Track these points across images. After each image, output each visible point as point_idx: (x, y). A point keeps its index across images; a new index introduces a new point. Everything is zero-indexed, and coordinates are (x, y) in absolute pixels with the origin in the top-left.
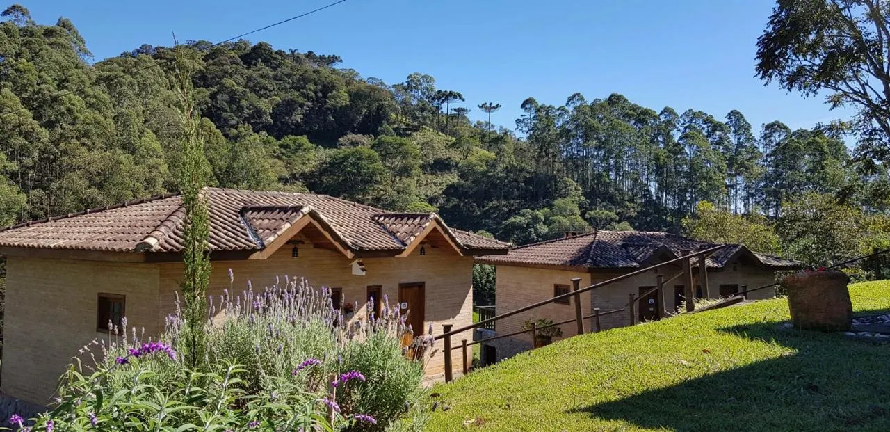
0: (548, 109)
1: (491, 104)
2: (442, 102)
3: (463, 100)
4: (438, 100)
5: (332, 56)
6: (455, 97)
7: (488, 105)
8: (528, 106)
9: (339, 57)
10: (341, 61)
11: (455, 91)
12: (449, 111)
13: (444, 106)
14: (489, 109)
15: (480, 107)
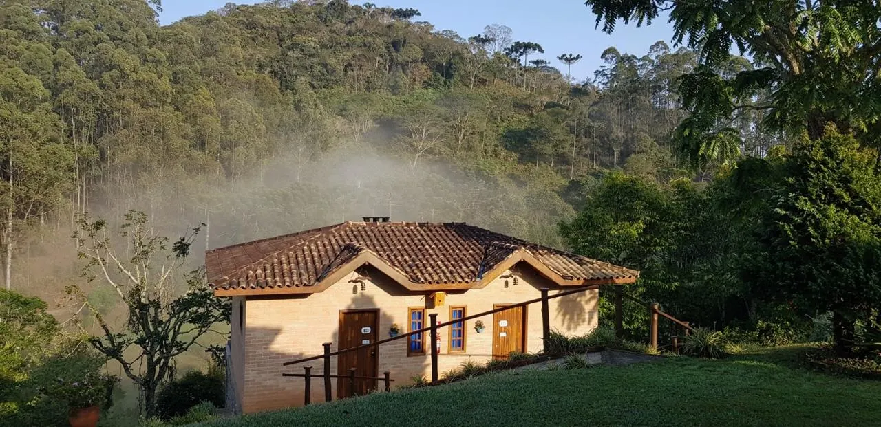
0: (630, 59)
1: (571, 55)
2: (520, 55)
3: (542, 51)
4: (517, 52)
5: (409, 9)
6: (534, 49)
7: (568, 57)
8: (609, 56)
9: (417, 10)
10: (419, 14)
11: (534, 42)
12: (528, 63)
13: (522, 58)
14: (569, 60)
15: (560, 58)
